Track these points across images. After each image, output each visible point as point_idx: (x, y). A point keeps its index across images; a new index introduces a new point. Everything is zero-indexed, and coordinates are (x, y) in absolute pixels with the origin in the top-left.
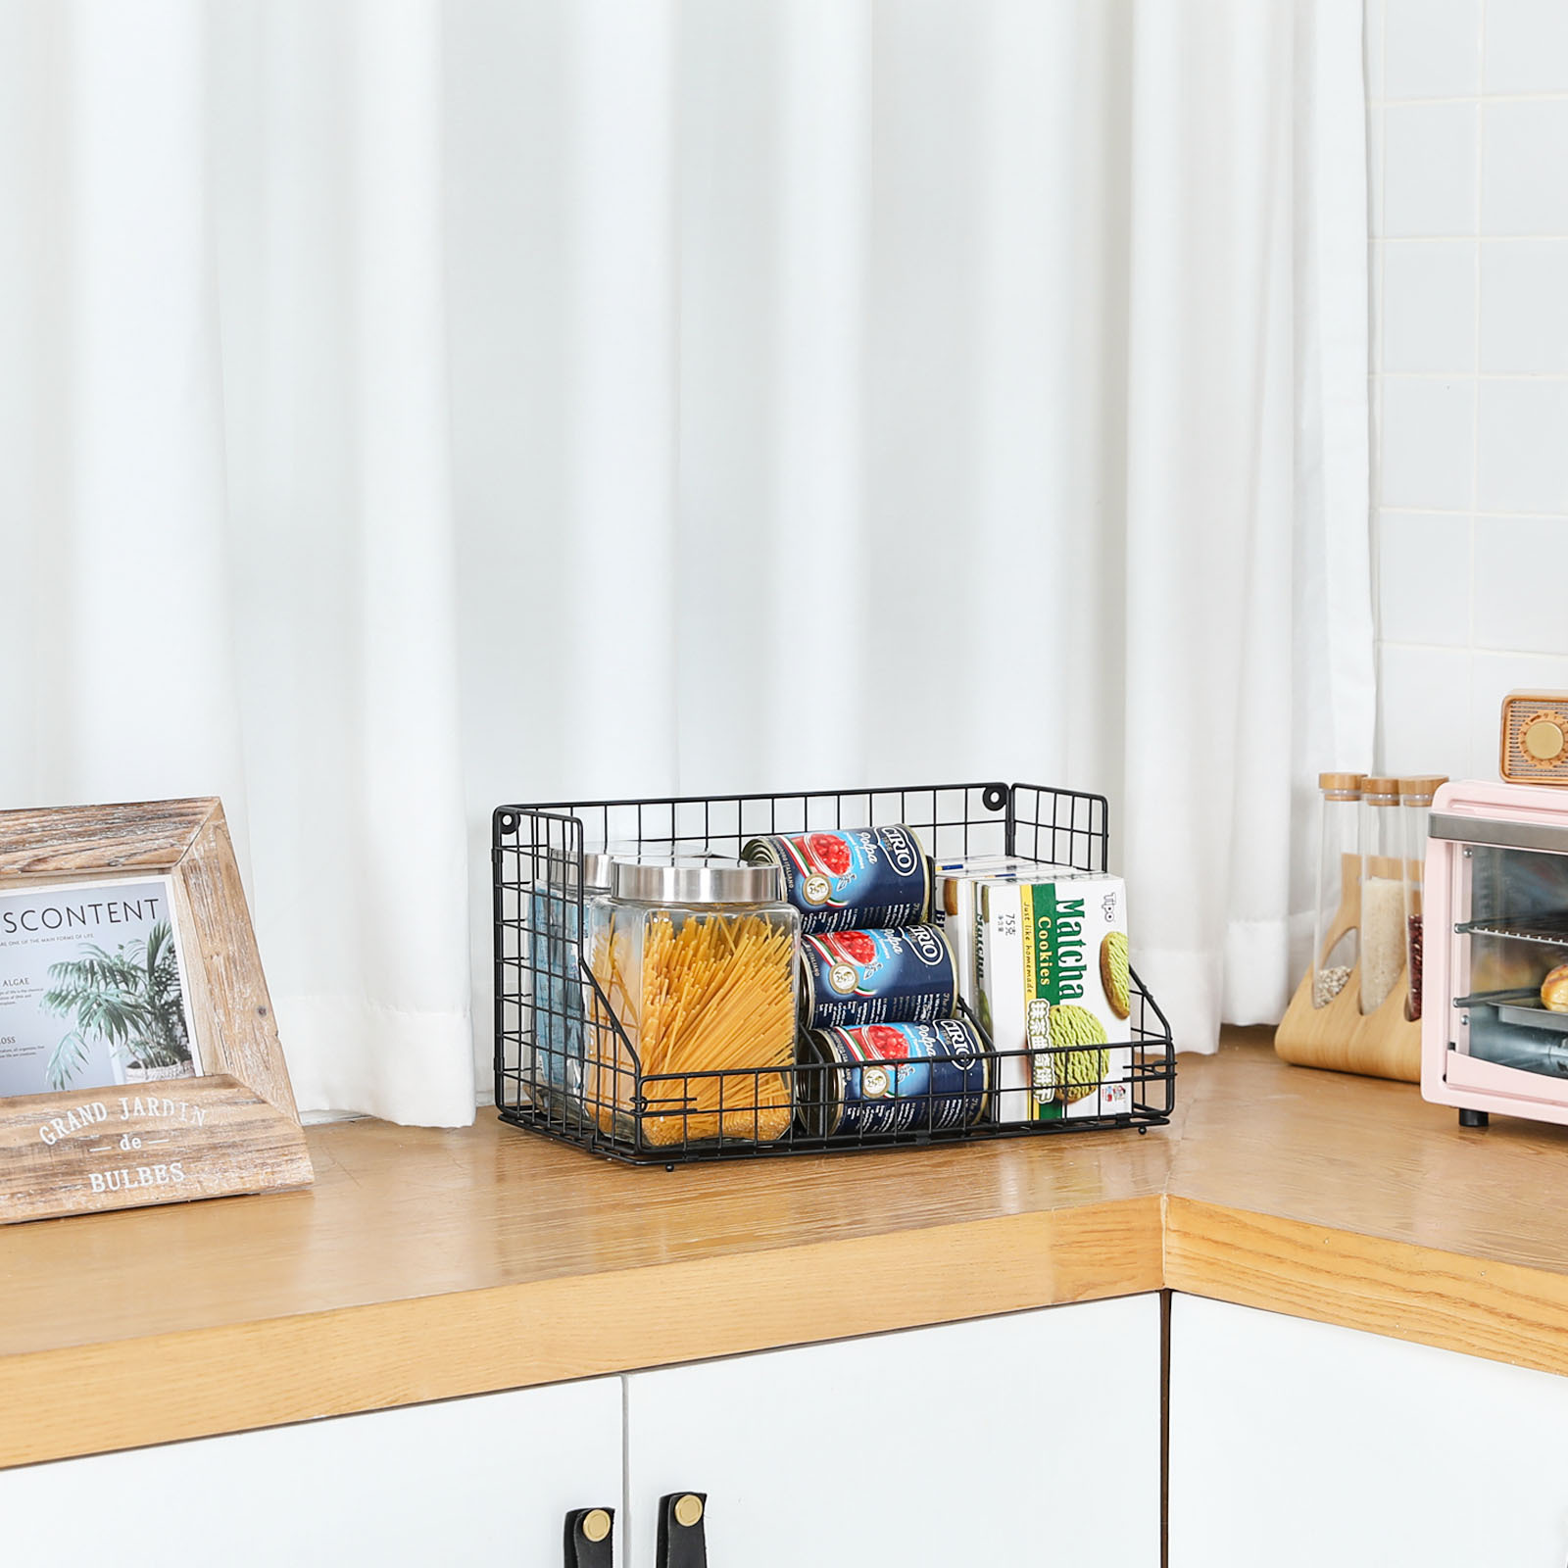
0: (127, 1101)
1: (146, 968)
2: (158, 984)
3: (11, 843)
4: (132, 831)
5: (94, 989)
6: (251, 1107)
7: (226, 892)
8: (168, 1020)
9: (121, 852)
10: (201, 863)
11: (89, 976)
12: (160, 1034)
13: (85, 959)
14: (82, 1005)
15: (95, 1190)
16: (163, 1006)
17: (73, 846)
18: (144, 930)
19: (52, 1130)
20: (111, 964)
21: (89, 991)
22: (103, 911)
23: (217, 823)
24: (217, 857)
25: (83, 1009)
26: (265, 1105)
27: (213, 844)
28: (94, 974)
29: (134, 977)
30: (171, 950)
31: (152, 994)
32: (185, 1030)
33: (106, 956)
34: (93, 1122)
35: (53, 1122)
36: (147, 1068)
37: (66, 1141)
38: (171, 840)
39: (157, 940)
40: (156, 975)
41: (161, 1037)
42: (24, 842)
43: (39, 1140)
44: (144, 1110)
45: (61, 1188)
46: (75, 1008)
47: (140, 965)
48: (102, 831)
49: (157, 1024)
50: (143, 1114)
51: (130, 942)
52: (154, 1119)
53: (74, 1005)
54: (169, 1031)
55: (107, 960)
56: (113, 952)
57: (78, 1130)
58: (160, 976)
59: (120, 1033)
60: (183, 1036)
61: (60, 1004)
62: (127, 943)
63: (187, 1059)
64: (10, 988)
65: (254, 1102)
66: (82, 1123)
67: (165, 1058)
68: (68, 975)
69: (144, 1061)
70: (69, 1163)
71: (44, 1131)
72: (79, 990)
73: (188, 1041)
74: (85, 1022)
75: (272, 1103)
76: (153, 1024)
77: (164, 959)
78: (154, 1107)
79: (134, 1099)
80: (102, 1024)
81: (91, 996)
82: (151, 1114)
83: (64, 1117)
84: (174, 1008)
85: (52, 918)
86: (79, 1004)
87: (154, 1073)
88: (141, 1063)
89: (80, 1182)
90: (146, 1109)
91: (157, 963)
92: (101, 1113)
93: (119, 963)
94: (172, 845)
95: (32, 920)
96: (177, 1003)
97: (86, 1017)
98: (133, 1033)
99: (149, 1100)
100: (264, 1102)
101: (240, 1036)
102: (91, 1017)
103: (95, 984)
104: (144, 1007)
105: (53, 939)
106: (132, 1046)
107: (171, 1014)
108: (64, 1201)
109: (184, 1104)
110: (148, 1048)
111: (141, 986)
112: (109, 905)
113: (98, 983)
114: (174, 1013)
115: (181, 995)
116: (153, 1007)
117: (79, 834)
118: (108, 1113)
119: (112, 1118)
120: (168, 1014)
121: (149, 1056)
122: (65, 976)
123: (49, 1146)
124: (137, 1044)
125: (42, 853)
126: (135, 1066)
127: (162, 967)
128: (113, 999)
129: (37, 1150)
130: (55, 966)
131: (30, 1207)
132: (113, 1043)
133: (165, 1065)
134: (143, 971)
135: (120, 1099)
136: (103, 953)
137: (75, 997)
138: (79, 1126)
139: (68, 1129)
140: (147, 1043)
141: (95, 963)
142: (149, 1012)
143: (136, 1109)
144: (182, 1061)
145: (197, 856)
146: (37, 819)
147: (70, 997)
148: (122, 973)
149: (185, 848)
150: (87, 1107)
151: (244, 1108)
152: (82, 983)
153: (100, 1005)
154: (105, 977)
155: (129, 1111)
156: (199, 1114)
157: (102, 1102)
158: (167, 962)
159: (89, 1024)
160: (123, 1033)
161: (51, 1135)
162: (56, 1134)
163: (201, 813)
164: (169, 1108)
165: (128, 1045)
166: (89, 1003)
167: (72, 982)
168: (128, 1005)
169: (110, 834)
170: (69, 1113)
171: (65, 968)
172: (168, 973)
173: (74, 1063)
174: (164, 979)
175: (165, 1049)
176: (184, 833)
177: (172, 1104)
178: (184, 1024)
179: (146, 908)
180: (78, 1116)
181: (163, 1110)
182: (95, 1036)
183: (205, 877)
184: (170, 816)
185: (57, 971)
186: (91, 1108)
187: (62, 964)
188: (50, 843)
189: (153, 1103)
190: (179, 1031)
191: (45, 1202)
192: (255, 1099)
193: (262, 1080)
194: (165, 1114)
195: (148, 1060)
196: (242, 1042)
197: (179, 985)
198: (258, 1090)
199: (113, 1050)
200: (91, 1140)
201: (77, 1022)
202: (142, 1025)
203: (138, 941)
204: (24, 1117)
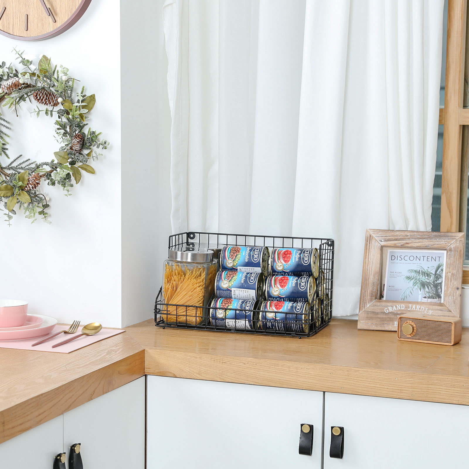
0: (411, 306)
1: (434, 274)
2: (436, 278)
3: (401, 238)
4: (435, 239)
5: (419, 277)
6: (446, 312)
7: (458, 257)
8: (437, 287)
9: (430, 244)
10: (453, 249)
11: (418, 274)
12: (434, 290)
13: (418, 269)
14: (415, 280)
15: (395, 326)
16: (437, 284)
17: (418, 241)
18: (436, 264)
19: (388, 309)
20: (425, 271)
21: (417, 277)
22: (425, 258)
23: (461, 239)
24: (458, 248)
25: (415, 281)
26: (450, 312)
27: (458, 245)
28: (419, 273)
29: (430, 275)
30: (442, 270)
31: (434, 280)
32: (441, 291)
33: (424, 269)
34: (400, 309)
35: (389, 308)
36: (428, 298)
37: (391, 313)
38: (446, 242)
39: (438, 267)
40: (436, 276)
41: (434, 291)
42: (404, 238)
43: (384, 311)
44: (415, 308)
45: (386, 324)
46: (412, 281)
47: (432, 273)
48: (427, 238)
49: (434, 288)
50: (415, 309)
51: (431, 267)
52: (417, 311)
53: (412, 280)
54: (437, 291)
55: (424, 270)
56: (426, 268)
57: (395, 310)
58: (437, 276)
59: (423, 289)
60: (440, 292)
61: (409, 279)
62: (430, 267)
63: (440, 298)
64: (397, 274)
65: (447, 311)
66: (397, 309)
67: (434, 297)
68: (412, 273)
69: (428, 297)
70: (390, 318)
71: (386, 309)
72: (414, 277)
73: (441, 294)
74: (414, 285)
75: (453, 312)
76: (433, 288)
77: (440, 272)
78: (418, 308)
79: (413, 305)
80: (419, 286)
81: (417, 279)
82: (417, 310)
83: (392, 307)
84: (440, 285)
85: (412, 258)
86: (414, 280)
87: (430, 300)
88: (427, 297)
89: (391, 323)
90: (416, 308)
91: (437, 273)
92: (403, 307)
93: (427, 271)
94: (446, 244)
95: (406, 258)
96: (441, 283)
97: (415, 284)
98: (427, 289)
99: (418, 306)
100: (451, 311)
101: (449, 294)
102: (416, 284)
103: (419, 276)
104: (431, 283)
105: (411, 263)
106: (426, 293)
107: (438, 286)
108: (386, 327)
109: (427, 309)
110: (430, 293)
111: (432, 278)
112: (428, 257)
113: (420, 276)
114: (439, 286)
115: (442, 282)
116: (434, 284)
117: (420, 238)
118: (405, 308)
119: (405, 309)
120: (437, 286)
121: (430, 296)
122: (411, 273)
123: (386, 313)
124: (427, 292)
125: (408, 241)
126: (425, 297)
127: (439, 274)
128: (423, 280)
129: (382, 313)
130: (409, 270)
131: (376, 327)
132: (420, 291)
133: (433, 298)
134: (433, 274)
135: (409, 305)
136: (423, 268)
137: (413, 278)
138: (396, 310)
139: (393, 310)
140: (430, 292)
141: (420, 271)
142: (432, 285)
143: (413, 308)
144: (439, 298)
145: (452, 247)
146: (410, 233)
147: (412, 278)
148: (427, 274)
149: (450, 245)
150: (400, 305)
151: (444, 312)
152: (416, 275)
153: (419, 281)
154: (422, 274)
155: (411, 308)
156: (430, 311)
157: (404, 305)
158: (440, 273)
159: (415, 286)
160: (424, 289)
161: (387, 311)
162: (389, 311)
163: (457, 236)
164: (422, 309)
165: (425, 292)
166: (417, 280)
167: (413, 274)
168: (427, 282)
169: (429, 239)
170: (394, 306)
171: (412, 271)
172: (440, 276)
173: (409, 294)
174: (438, 277)
175: (435, 294)
176: (450, 241)
177: (423, 308)
178: (441, 289)
179: (437, 259)
180: (396, 307)
181: (420, 309)
182: (416, 289)
183: (453, 253)
184: (448, 236)
185: (410, 271)
186: (401, 306)
187: (411, 270)
188: (411, 239)
189: (418, 307)
190: (440, 291)
191: (380, 326)
192: (448, 310)
193: (452, 306)
194: (421, 310)
195: (429, 297)
196: (449, 295)
197: (442, 279)
198: (450, 308)
199: (420, 293)
200: (398, 313)
201: (412, 284)
202: (430, 288)
203: (434, 267)
204: (382, 305)
